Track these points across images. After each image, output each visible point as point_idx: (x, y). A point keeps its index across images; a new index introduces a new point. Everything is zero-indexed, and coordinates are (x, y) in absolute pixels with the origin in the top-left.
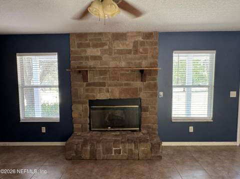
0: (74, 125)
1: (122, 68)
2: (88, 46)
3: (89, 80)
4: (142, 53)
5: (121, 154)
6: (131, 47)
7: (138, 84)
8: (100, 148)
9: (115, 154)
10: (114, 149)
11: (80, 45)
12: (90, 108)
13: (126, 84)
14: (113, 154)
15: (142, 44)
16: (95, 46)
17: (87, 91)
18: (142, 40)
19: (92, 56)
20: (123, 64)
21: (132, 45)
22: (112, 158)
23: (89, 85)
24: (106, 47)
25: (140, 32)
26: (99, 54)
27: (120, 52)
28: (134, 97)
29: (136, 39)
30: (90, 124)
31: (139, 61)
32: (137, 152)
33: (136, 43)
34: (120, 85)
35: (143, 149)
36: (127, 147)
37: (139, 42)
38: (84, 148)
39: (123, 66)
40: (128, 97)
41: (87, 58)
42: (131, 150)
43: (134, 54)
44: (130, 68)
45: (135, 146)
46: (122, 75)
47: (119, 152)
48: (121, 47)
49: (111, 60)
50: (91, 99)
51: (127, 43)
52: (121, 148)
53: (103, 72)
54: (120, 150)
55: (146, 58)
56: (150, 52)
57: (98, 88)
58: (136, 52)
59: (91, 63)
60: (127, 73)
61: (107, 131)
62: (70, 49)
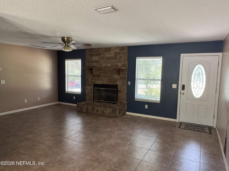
0: (86, 97)
1: (109, 67)
2: (93, 55)
3: (93, 73)
4: (119, 59)
5: (99, 112)
6: (113, 55)
7: (116, 77)
8: (90, 107)
9: (96, 111)
10: (96, 109)
11: (90, 55)
12: (94, 88)
13: (110, 76)
14: (95, 112)
15: (119, 53)
16: (97, 55)
17: (92, 79)
18: (119, 51)
19: (95, 61)
20: (109, 65)
21: (113, 54)
22: (95, 113)
23: (93, 76)
24: (102, 56)
25: (118, 47)
26: (98, 59)
27: (108, 58)
28: (114, 84)
29: (116, 51)
30: (94, 97)
31: (117, 63)
32: (105, 112)
33: (116, 53)
34: (108, 77)
35: (109, 111)
36: (101, 109)
37: (117, 53)
38: (84, 107)
39: (109, 66)
40: (111, 84)
41: (93, 62)
42: (103, 110)
43: (115, 59)
44: (112, 67)
45: (105, 109)
46: (109, 71)
47: (98, 111)
48: (108, 56)
49: (103, 62)
50: (94, 83)
51: (111, 53)
52: (99, 109)
53: (100, 69)
54: (98, 110)
55: (120, 62)
56: (123, 58)
57: (97, 78)
58: (116, 58)
59: (94, 64)
60: (111, 70)
61: (101, 102)
62: (85, 57)
